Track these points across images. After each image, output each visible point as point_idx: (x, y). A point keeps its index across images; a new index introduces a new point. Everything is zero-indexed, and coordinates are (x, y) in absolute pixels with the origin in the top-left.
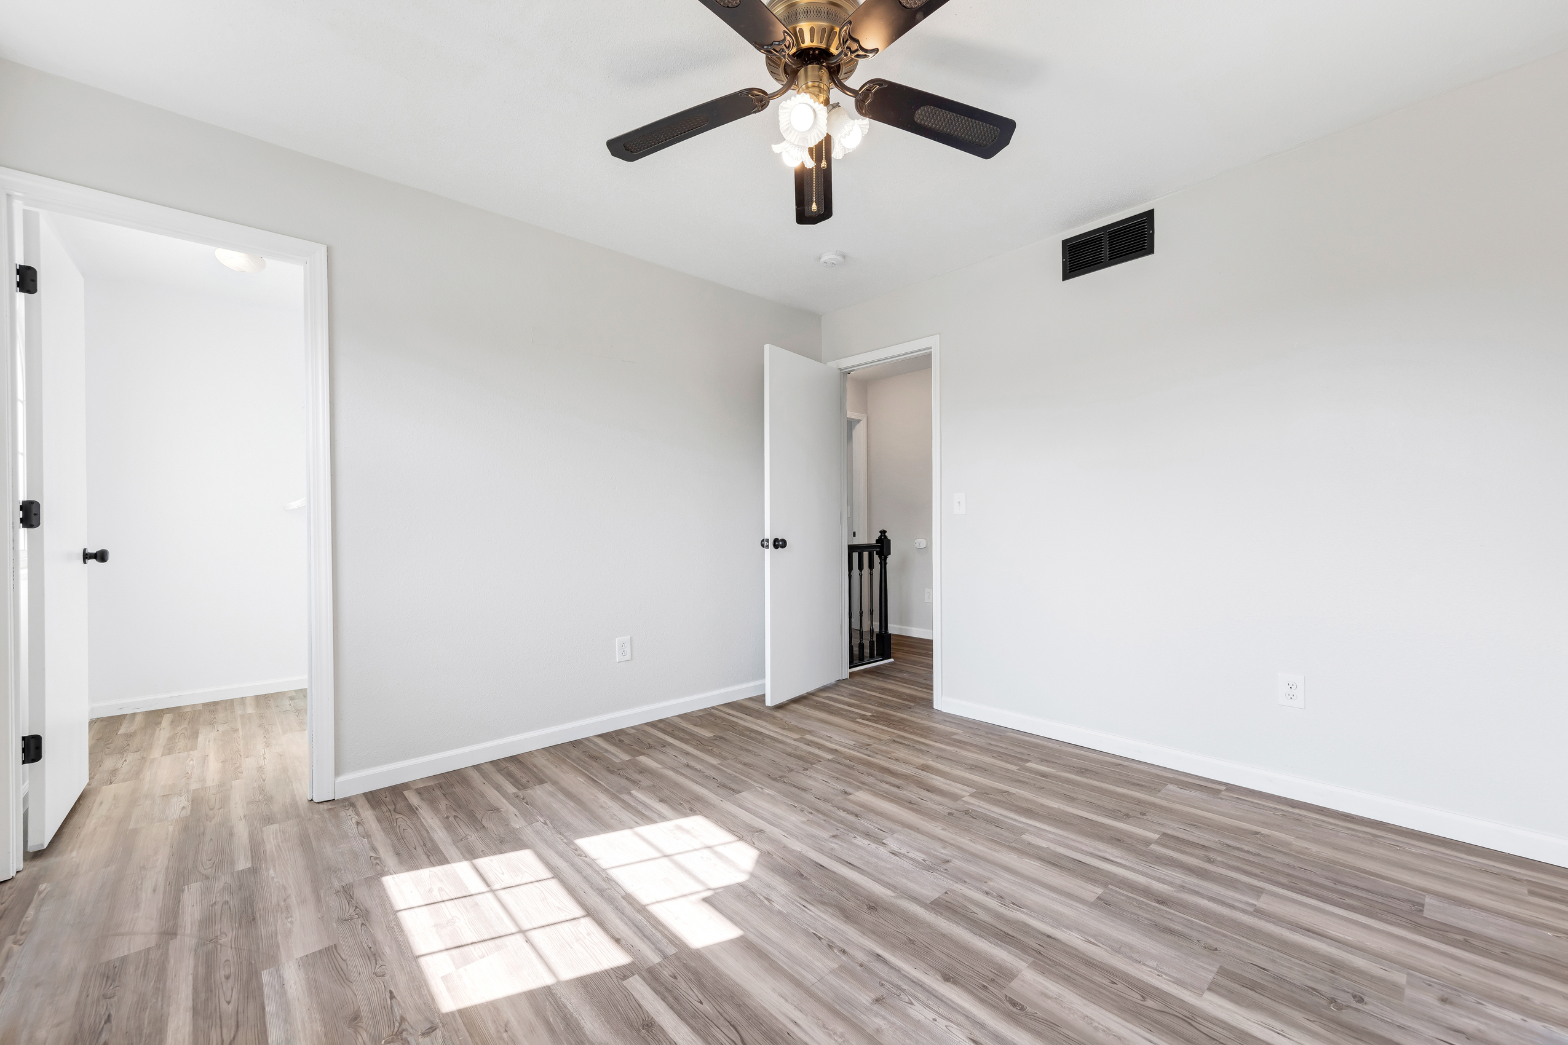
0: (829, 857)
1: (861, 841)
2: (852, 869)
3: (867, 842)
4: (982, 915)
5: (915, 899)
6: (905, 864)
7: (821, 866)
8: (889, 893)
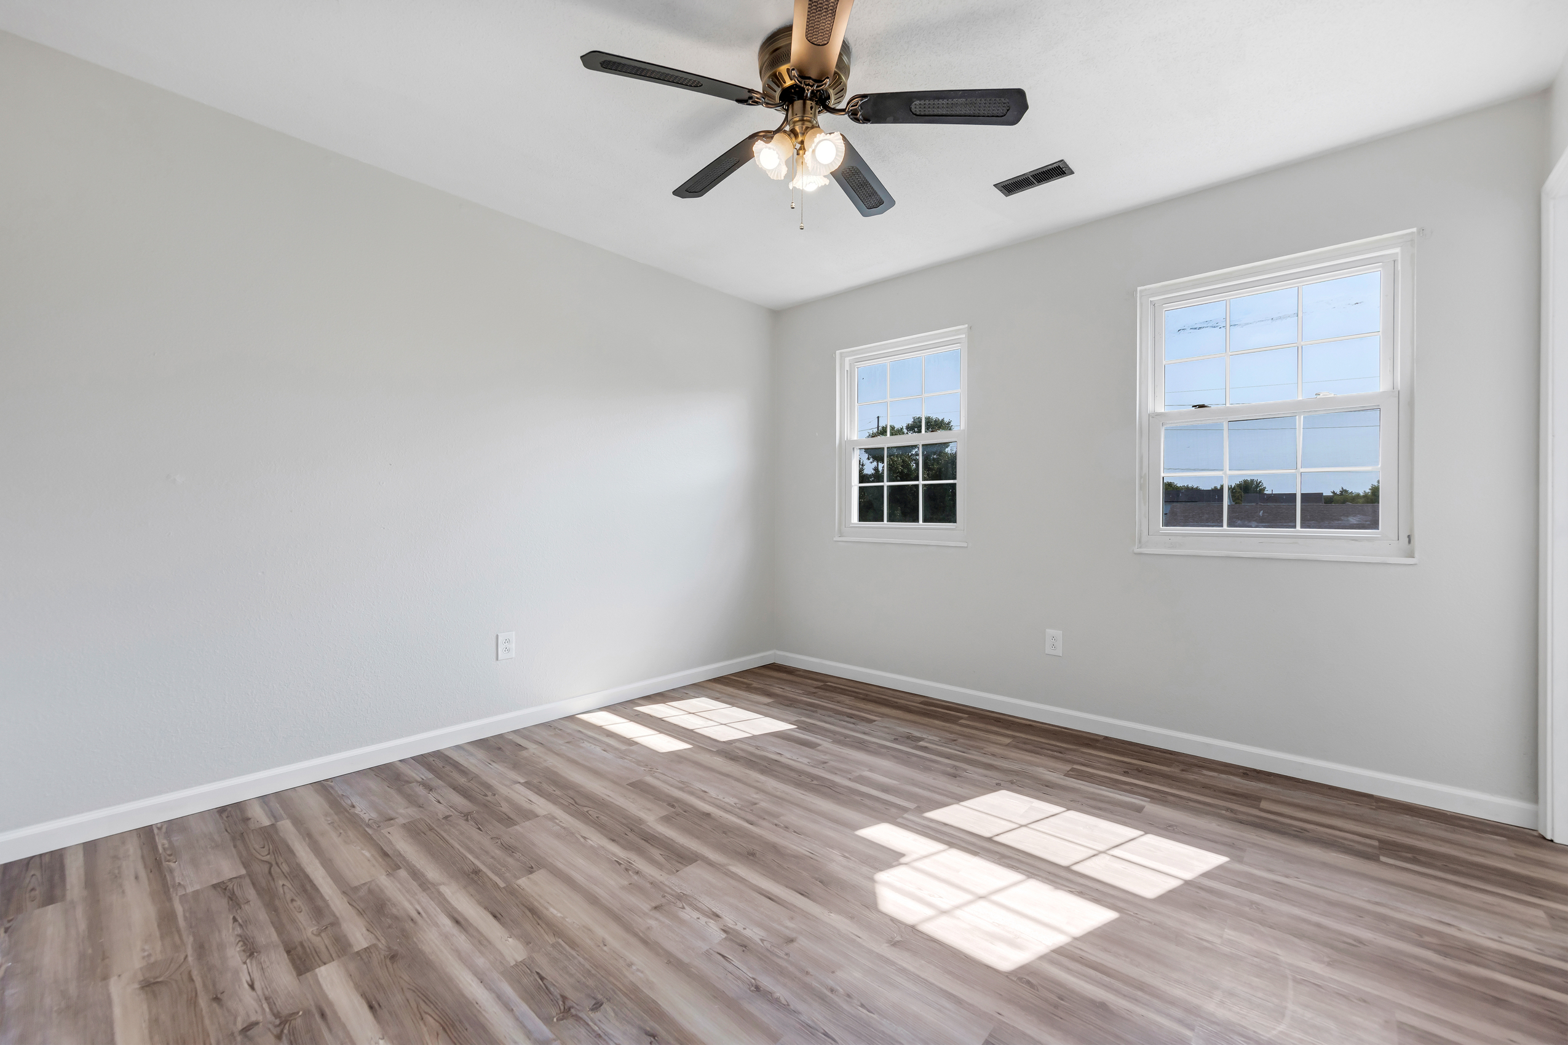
0: (795, 906)
1: (754, 933)
2: (769, 892)
3: (748, 933)
4: (656, 853)
5: (710, 864)
6: (708, 903)
7: (802, 894)
8: (733, 869)
